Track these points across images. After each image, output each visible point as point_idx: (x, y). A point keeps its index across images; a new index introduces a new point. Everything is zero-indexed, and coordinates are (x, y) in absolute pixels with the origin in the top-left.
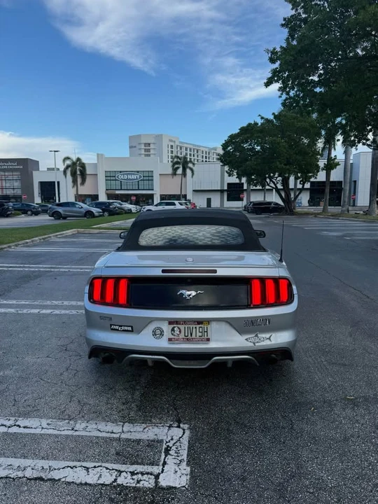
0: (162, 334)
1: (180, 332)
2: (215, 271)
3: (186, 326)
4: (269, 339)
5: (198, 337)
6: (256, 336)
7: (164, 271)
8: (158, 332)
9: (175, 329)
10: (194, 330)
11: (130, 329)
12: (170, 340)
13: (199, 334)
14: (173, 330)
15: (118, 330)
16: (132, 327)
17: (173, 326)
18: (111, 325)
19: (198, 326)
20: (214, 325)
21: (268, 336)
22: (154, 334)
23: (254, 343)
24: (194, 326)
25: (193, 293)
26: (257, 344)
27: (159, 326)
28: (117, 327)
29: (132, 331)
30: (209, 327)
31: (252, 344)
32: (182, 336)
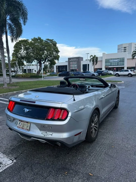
0: (17, 124)
1: (21, 125)
2: (35, 102)
3: (23, 123)
4: (52, 135)
6: (46, 132)
7: (21, 100)
9: (20, 123)
12: (18, 127)
13: (26, 127)
17: (20, 122)
19: (26, 124)
21: (51, 133)
23: (44, 135)
25: (28, 110)
26: (45, 136)
27: (17, 121)
29: (11, 121)
30: (29, 125)
31: (43, 136)
32: (21, 126)
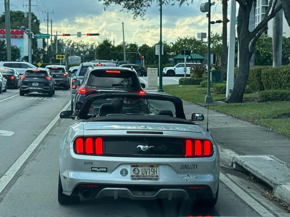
0: (127, 173)
1: (139, 171)
2: (162, 133)
3: (143, 168)
4: (197, 178)
5: (150, 175)
6: (188, 175)
7: (128, 132)
8: (124, 172)
9: (136, 170)
10: (148, 170)
11: (105, 170)
12: (132, 176)
14: (134, 170)
15: (96, 171)
16: (107, 168)
17: (134, 168)
18: (92, 168)
19: (151, 168)
20: (161, 168)
22: (122, 173)
23: (187, 180)
24: (148, 168)
27: (124, 168)
28: (96, 169)
29: (106, 171)
30: (158, 168)
31: (185, 181)
32: (140, 174)
